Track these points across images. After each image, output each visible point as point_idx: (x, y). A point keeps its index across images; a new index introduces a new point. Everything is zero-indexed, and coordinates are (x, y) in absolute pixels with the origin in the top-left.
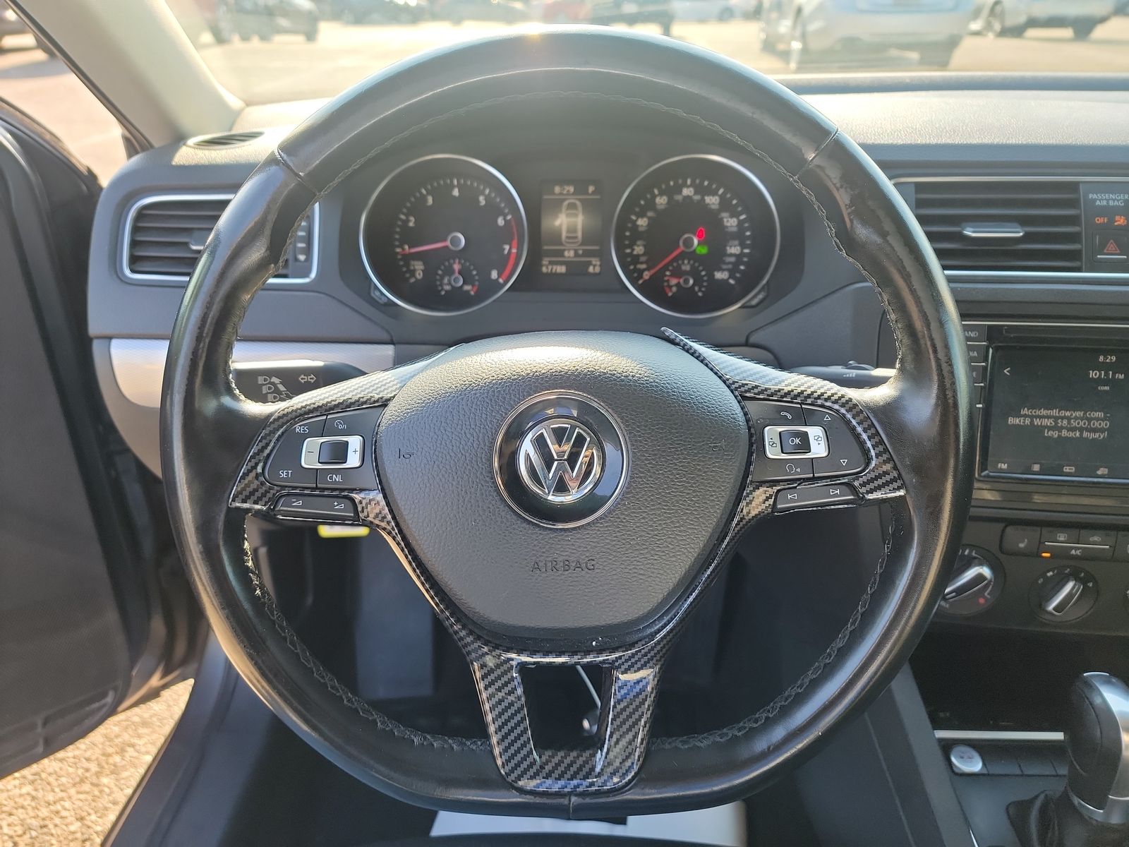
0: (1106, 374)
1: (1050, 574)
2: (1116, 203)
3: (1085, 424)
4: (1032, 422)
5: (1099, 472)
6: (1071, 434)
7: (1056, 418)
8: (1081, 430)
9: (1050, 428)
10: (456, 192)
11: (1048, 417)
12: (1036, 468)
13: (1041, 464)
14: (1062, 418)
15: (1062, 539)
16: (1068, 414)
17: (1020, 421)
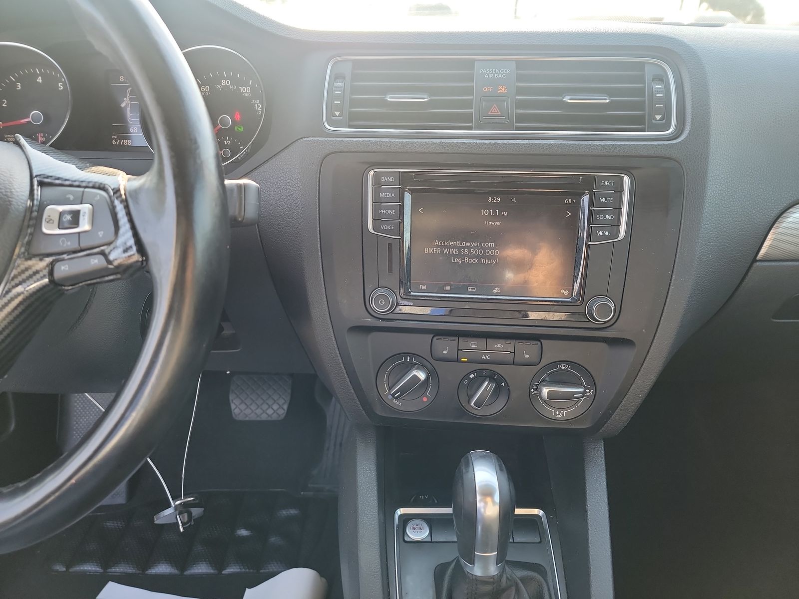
0: (495, 212)
1: (472, 376)
2: (500, 76)
3: (481, 252)
4: (442, 252)
5: (495, 291)
6: (472, 261)
7: (459, 248)
8: (478, 257)
9: (455, 256)
10: (40, 80)
11: (454, 247)
12: (448, 288)
13: (451, 285)
14: (464, 248)
15: (474, 346)
16: (468, 244)
17: (433, 250)
